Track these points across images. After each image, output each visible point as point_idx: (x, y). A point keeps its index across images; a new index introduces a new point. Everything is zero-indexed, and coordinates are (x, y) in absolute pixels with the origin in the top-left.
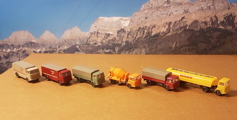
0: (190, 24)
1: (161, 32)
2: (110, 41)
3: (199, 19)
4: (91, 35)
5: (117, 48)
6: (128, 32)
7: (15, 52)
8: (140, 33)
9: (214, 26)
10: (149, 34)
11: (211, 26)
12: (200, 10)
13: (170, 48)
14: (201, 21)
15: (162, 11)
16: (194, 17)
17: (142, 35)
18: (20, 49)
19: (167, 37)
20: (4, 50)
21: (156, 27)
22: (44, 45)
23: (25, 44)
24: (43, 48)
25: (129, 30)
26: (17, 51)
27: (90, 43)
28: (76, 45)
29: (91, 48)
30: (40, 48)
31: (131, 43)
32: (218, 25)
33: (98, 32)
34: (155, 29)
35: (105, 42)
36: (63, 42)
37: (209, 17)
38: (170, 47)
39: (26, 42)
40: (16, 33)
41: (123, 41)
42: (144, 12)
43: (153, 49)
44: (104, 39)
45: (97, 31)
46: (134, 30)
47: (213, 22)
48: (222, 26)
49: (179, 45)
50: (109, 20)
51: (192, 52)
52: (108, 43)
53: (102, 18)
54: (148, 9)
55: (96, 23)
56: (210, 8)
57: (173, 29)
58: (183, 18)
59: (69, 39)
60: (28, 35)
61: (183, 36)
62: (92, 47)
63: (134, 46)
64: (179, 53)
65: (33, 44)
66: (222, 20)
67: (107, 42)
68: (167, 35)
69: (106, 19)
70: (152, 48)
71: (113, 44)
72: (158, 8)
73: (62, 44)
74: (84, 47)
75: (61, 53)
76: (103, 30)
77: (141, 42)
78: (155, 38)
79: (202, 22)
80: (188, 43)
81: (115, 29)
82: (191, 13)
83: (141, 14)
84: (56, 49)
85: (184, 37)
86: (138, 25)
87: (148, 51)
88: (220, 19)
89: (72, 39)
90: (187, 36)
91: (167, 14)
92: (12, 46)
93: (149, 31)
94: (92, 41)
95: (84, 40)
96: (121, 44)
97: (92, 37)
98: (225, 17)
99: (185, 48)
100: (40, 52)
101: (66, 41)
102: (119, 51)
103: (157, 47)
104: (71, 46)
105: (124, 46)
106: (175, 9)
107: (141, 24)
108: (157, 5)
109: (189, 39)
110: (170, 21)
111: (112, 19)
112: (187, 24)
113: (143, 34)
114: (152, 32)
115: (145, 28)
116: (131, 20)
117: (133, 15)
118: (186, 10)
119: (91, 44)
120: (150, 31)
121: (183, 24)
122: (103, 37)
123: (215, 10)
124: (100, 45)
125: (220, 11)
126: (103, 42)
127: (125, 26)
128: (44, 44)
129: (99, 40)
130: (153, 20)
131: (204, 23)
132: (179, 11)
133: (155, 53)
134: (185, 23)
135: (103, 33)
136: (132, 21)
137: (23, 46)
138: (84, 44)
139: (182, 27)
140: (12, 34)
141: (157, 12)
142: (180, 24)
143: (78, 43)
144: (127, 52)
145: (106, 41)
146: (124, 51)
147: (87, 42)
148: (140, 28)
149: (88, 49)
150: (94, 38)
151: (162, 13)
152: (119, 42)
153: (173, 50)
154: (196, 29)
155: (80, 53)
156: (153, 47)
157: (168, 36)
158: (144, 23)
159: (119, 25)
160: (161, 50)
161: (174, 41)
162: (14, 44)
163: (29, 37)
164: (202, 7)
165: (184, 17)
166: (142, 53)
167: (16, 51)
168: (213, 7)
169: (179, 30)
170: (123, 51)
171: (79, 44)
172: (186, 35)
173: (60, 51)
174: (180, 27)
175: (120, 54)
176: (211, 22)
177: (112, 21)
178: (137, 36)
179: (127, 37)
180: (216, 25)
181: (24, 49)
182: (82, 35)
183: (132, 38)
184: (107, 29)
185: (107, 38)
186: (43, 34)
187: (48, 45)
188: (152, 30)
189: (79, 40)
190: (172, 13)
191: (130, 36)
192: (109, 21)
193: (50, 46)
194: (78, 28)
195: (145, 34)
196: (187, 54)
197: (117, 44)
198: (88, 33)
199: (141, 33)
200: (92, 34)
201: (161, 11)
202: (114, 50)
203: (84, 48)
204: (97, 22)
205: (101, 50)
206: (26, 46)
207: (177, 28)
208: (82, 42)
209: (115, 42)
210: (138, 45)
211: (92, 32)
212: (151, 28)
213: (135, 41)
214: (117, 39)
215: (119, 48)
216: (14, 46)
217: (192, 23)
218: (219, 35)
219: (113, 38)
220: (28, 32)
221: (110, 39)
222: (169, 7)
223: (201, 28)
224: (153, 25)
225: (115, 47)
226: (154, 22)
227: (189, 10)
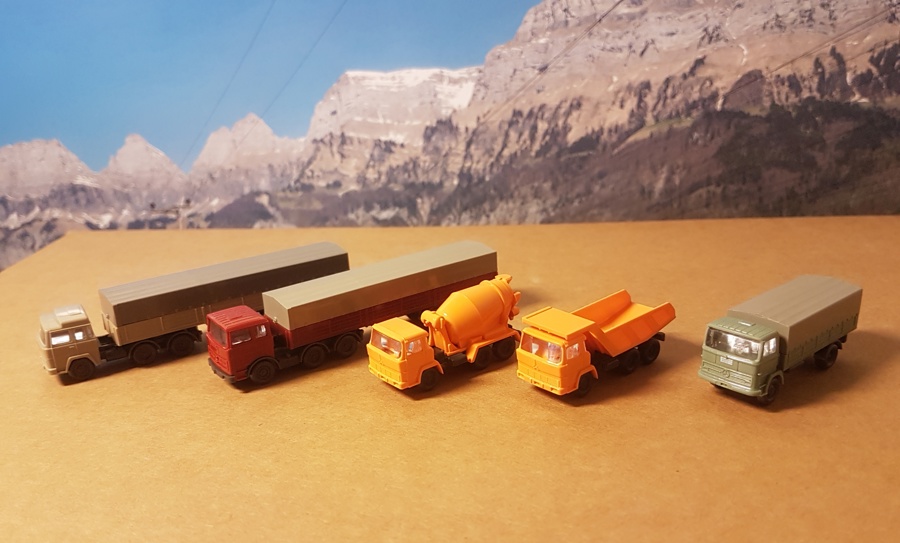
0: (728, 90)
1: (606, 126)
2: (395, 173)
3: (767, 68)
4: (318, 149)
5: (423, 203)
6: (470, 131)
7: (15, 230)
8: (517, 135)
9: (831, 95)
10: (555, 140)
11: (817, 95)
12: (768, 26)
13: (645, 193)
14: (775, 73)
15: (610, 38)
16: (745, 60)
17: (525, 142)
18: (31, 216)
19: (630, 146)
21: (583, 108)
22: (127, 198)
23: (51, 197)
24: (123, 208)
25: (473, 125)
26: (23, 225)
27: (314, 182)
28: (258, 193)
29: (317, 206)
30: (112, 210)
31: (481, 180)
32: (846, 91)
33: (343, 135)
34: (579, 116)
35: (376, 176)
36: (202, 183)
37: (807, 55)
38: (643, 191)
39: (55, 188)
40: (11, 150)
41: (449, 170)
42: (534, 42)
43: (572, 202)
44: (372, 163)
45: (339, 133)
46: (492, 122)
47: (827, 76)
48: (864, 95)
49: (681, 182)
50: (389, 82)
51: (737, 206)
52: (389, 181)
53: (360, 73)
54: (552, 28)
55: (333, 98)
56: (811, 18)
57: (655, 113)
58: (700, 62)
59: (227, 167)
60: (61, 156)
61: (700, 142)
62: (323, 198)
63: (495, 189)
64: (682, 214)
65: (81, 194)
66: (864, 70)
67: (384, 178)
68: (631, 139)
69: (376, 80)
70: (569, 196)
71: (410, 186)
72: (594, 25)
74: (290, 200)
75: (198, 227)
76: (365, 126)
77: (522, 175)
78: (581, 154)
79: (780, 80)
80: (720, 172)
81: (416, 123)
82: (733, 41)
83: (522, 53)
84: (177, 212)
85: (705, 146)
86: (511, 103)
87: (554, 210)
88: (852, 66)
90: (719, 141)
91: (630, 47)
92: (2, 207)
93: (557, 125)
94: (320, 174)
95: (288, 172)
96: (441, 184)
97: (322, 158)
98: (876, 55)
99: (709, 192)
100: (113, 226)
101: (217, 175)
102: (433, 212)
103: (589, 192)
104: (238, 197)
105: (456, 191)
106: (666, 27)
107: (523, 96)
108: (587, 12)
109: (721, 151)
110: (643, 79)
111: (402, 78)
112: (717, 89)
113: (533, 138)
114: (567, 129)
115: (540, 114)
116: (481, 79)
117: (488, 57)
118: (710, 30)
119: (318, 187)
120: (560, 123)
121: (701, 90)
122: (368, 156)
123: (832, 25)
124: (355, 192)
125: (852, 31)
126: (368, 176)
127: (456, 107)
128: (126, 190)
129: (351, 169)
130: (573, 77)
131: (787, 84)
132: (683, 32)
133: (583, 216)
134: (708, 83)
135: (366, 141)
136: (486, 86)
137: (45, 204)
138: (289, 187)
139: (694, 102)
141: (587, 40)
142: (685, 89)
143: (264, 184)
144: (465, 216)
145: (380, 174)
146: (454, 211)
147: (302, 181)
148: (517, 113)
149: (305, 207)
150: (328, 160)
151: (608, 47)
152: (431, 175)
153: (658, 204)
154: (754, 111)
155: (274, 225)
156: (574, 194)
157: (636, 143)
158: (535, 92)
159: (432, 103)
160: (604, 204)
161: (662, 165)
162: (10, 198)
163: (64, 164)
164: (778, 16)
165: (705, 57)
166: (527, 220)
167: (19, 225)
168: (827, 13)
169: (683, 116)
170: (450, 211)
171: (270, 190)
172: (712, 138)
173: (192, 220)
174: (687, 104)
175: (438, 224)
176: (816, 80)
177: (403, 89)
178: (505, 146)
179: (464, 154)
180: (838, 90)
181: (48, 214)
182: (278, 151)
183: (484, 155)
184: (381, 121)
185: (384, 161)
186: (120, 151)
187: (140, 196)
188: (569, 121)
189: (266, 172)
190: (653, 42)
191: (477, 149)
192: (389, 87)
193: (151, 201)
194: (261, 121)
195: (541, 138)
196: (714, 217)
197: (423, 183)
198: (302, 140)
199: (521, 135)
200: (321, 145)
201: (607, 35)
202: (413, 210)
203: (292, 206)
204: (339, 93)
205: (361, 212)
206: (56, 201)
207: (672, 106)
208: (282, 182)
209: (416, 175)
210: (513, 186)
211: (319, 137)
212: (562, 111)
213: (500, 170)
214: (425, 162)
215: (433, 199)
216: (9, 205)
217: (739, 85)
218: (848, 132)
219: (407, 159)
220: (59, 145)
221: (394, 164)
222: (640, 18)
223: (773, 104)
224: (574, 99)
225: (419, 195)
226: (575, 86)
227: (723, 29)
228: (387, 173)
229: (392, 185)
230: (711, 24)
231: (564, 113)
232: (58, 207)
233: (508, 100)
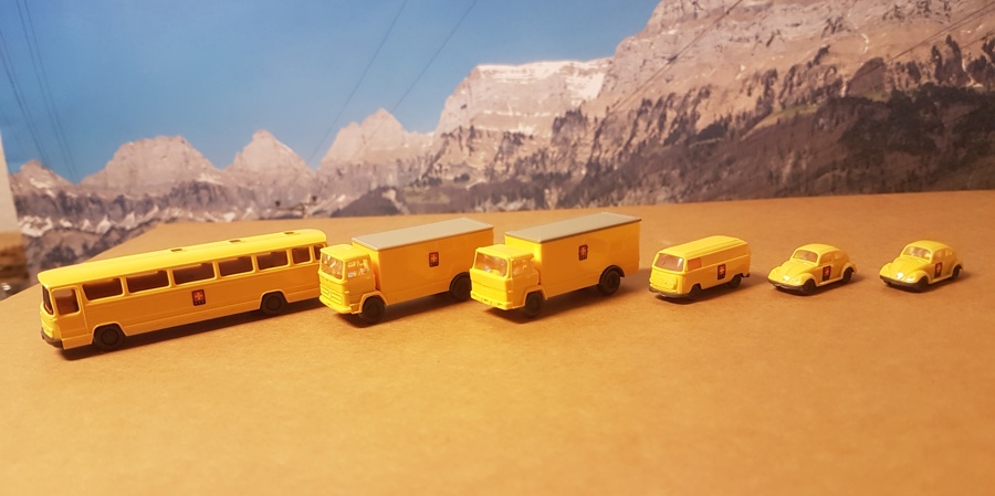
0: (851, 78)
1: (734, 114)
2: (524, 165)
3: (888, 56)
4: (447, 143)
5: (551, 193)
6: (599, 121)
7: (132, 229)
8: (646, 124)
9: (948, 81)
10: (684, 128)
11: (935, 81)
12: (888, 16)
13: (773, 177)
14: (895, 61)
15: (738, 29)
16: (867, 49)
17: (653, 130)
18: (150, 215)
19: (758, 132)
20: (86, 223)
21: (711, 96)
23: (171, 195)
24: (247, 206)
25: (602, 115)
26: (140, 225)
27: (442, 176)
28: (386, 189)
29: (445, 199)
30: (236, 208)
31: (610, 169)
32: (962, 76)
33: (472, 128)
34: (708, 104)
35: (504, 168)
36: (330, 179)
37: (925, 43)
38: (771, 176)
39: (176, 186)
40: (132, 148)
41: (577, 160)
42: (663, 33)
43: (701, 189)
44: (500, 155)
45: (468, 127)
46: (622, 112)
47: (944, 63)
48: (978, 81)
49: (808, 165)
50: (520, 75)
52: (517, 173)
53: (490, 67)
54: (682, 20)
55: (463, 92)
56: (927, 9)
57: (782, 100)
58: (824, 51)
59: (355, 163)
60: (184, 153)
61: (825, 127)
62: (451, 192)
63: (624, 178)
66: (978, 57)
67: (512, 170)
68: (759, 126)
69: (507, 73)
70: (698, 183)
71: (537, 177)
72: (722, 17)
73: (326, 187)
74: (417, 194)
76: (495, 119)
77: (651, 162)
78: (709, 141)
79: (900, 67)
80: (844, 156)
81: (545, 114)
82: (856, 31)
83: (652, 44)
84: (303, 210)
85: (830, 131)
86: (640, 93)
87: (682, 197)
88: (967, 53)
89: (366, 163)
90: (843, 127)
91: (757, 37)
92: (118, 207)
93: (686, 113)
94: (448, 167)
95: (416, 167)
96: (569, 175)
97: (450, 151)
98: (988, 43)
99: (834, 176)
101: (342, 172)
102: (560, 203)
103: (717, 178)
104: (365, 193)
105: (584, 180)
106: (790, 19)
107: (653, 85)
108: (715, 5)
109: (849, 138)
110: (769, 67)
111: (532, 71)
112: (841, 76)
113: (661, 126)
114: (695, 117)
115: (669, 103)
116: (611, 69)
117: (619, 49)
118: (833, 20)
119: (446, 180)
120: (689, 111)
121: (825, 78)
122: (496, 149)
123: (947, 15)
124: (483, 185)
125: (966, 21)
126: (496, 168)
127: (585, 97)
128: (251, 188)
129: (479, 162)
130: (701, 66)
131: (907, 70)
132: (807, 23)
135: (495, 133)
136: (616, 77)
137: (165, 202)
138: (417, 180)
139: (819, 89)
140: (117, 155)
141: (715, 31)
142: (810, 77)
143: (391, 180)
144: (592, 204)
145: (508, 166)
146: (581, 201)
147: (430, 175)
148: (647, 103)
149: (432, 202)
150: (457, 154)
151: (736, 37)
152: (559, 165)
153: (786, 189)
154: (877, 97)
155: (401, 220)
156: (702, 181)
157: (764, 129)
158: (664, 82)
159: (561, 94)
160: (732, 190)
161: (790, 151)
162: (127, 197)
163: (187, 162)
164: (896, 7)
165: (829, 47)
167: (135, 226)
168: (942, 4)
169: (809, 103)
170: (577, 201)
171: (397, 185)
172: (837, 123)
174: (812, 91)
176: (934, 66)
177: (533, 82)
178: (633, 135)
179: (592, 144)
180: (954, 76)
181: (167, 214)
182: (407, 146)
183: (612, 144)
184: (511, 114)
185: (512, 153)
186: (246, 148)
187: (266, 193)
188: (698, 109)
189: (395, 167)
190: (779, 32)
191: (606, 138)
192: (519, 80)
193: (276, 199)
194: (391, 116)
195: (669, 126)
197: (551, 174)
198: (431, 134)
199: (650, 123)
200: (449, 138)
202: (541, 200)
203: (419, 200)
204: (469, 87)
205: (488, 204)
206: (176, 200)
207: (798, 93)
208: (410, 177)
209: (545, 167)
210: (641, 175)
211: (448, 132)
212: (691, 99)
213: (628, 159)
214: (553, 153)
215: (560, 190)
216: (127, 204)
217: (861, 72)
218: (965, 116)
219: (536, 151)
220: (183, 142)
221: (523, 155)
222: (766, 10)
223: (895, 91)
224: (703, 88)
225: (546, 186)
226: (704, 75)
227: (845, 19)
228: (515, 165)
229: (520, 177)
230: (834, 15)
231: (693, 102)
232: (178, 207)
233: (638, 90)
